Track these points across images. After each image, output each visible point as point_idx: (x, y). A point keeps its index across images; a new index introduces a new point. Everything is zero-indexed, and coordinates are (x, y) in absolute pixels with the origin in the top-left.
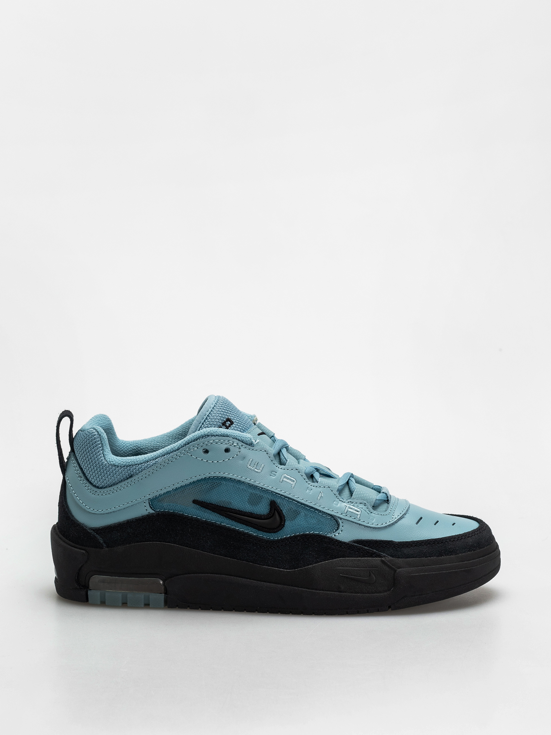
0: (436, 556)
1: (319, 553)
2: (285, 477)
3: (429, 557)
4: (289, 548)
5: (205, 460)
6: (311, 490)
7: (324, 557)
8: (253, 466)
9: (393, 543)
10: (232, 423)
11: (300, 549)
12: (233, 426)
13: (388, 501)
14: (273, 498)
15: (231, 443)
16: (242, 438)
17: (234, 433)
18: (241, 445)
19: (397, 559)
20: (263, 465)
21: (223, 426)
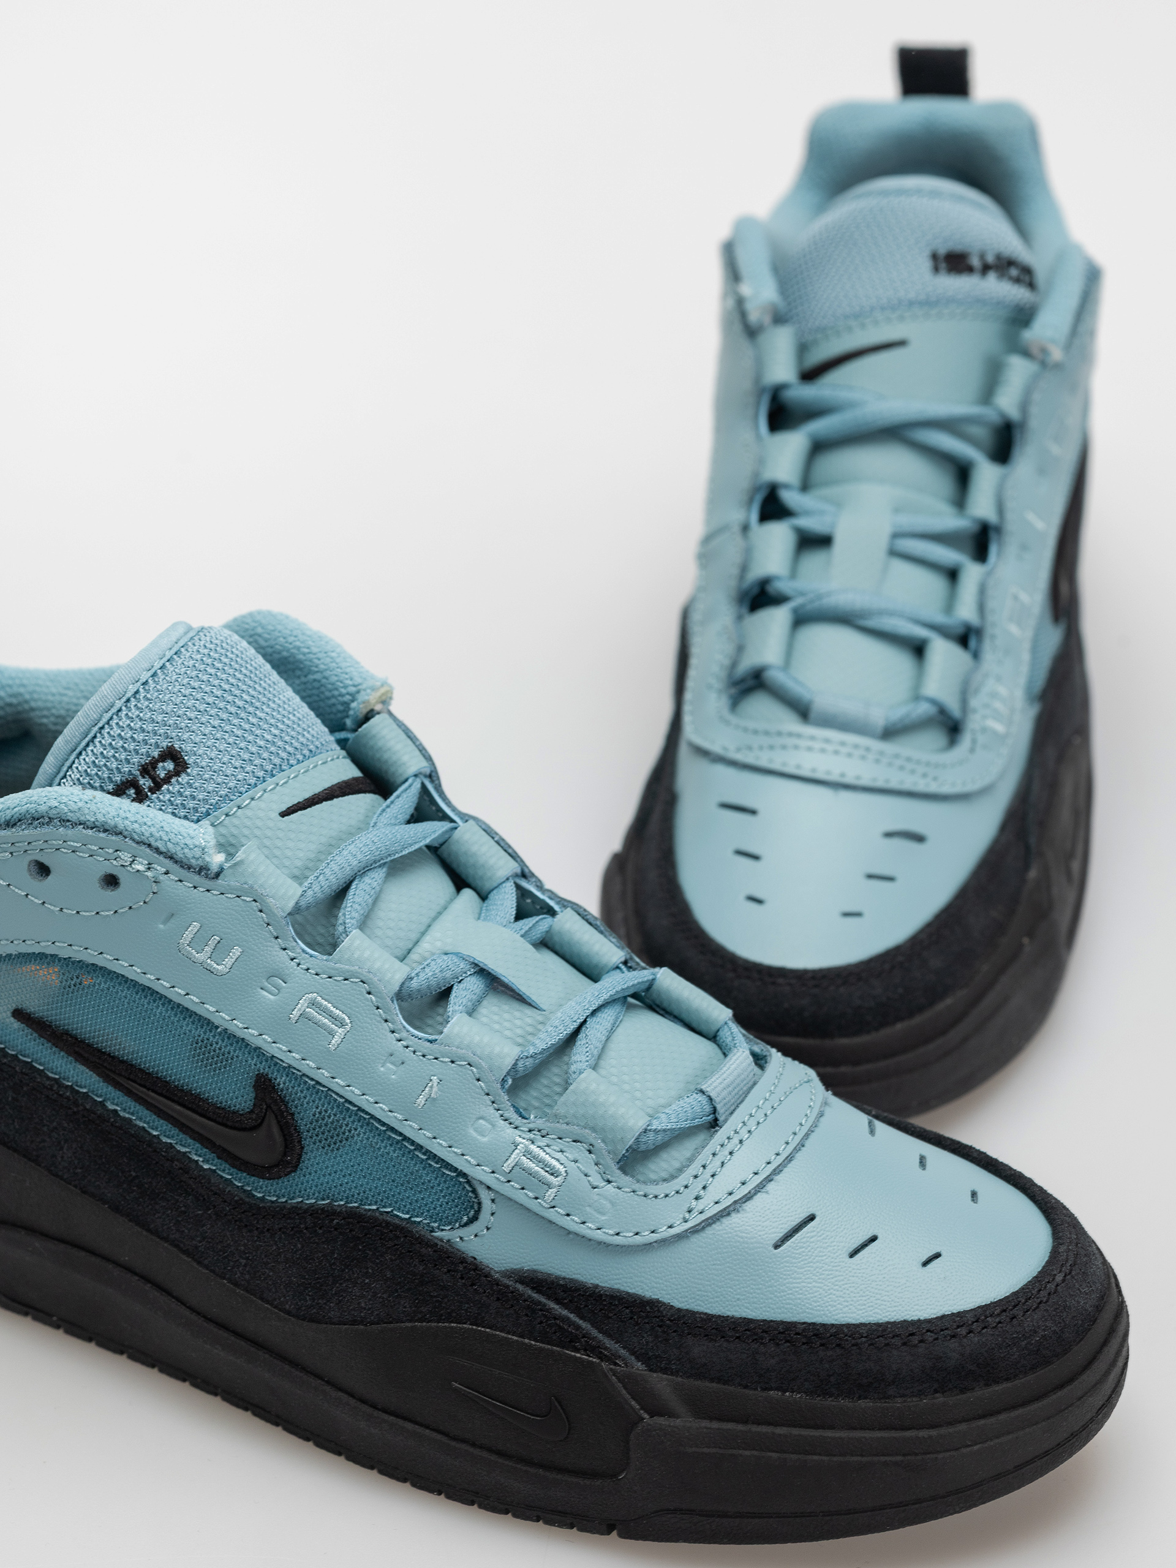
0: (805, 1393)
1: (397, 1291)
2: (313, 1004)
3: (777, 1389)
4: (303, 1247)
5: (36, 901)
6: (403, 1063)
7: (410, 1307)
8: (199, 948)
9: (659, 1311)
10: (181, 766)
11: (335, 1258)
12: (184, 778)
13: (714, 1124)
14: (263, 1068)
15: (126, 857)
16: (173, 835)
17: (145, 820)
18: (164, 870)
19: (655, 1375)
20: (237, 951)
21: (144, 777)
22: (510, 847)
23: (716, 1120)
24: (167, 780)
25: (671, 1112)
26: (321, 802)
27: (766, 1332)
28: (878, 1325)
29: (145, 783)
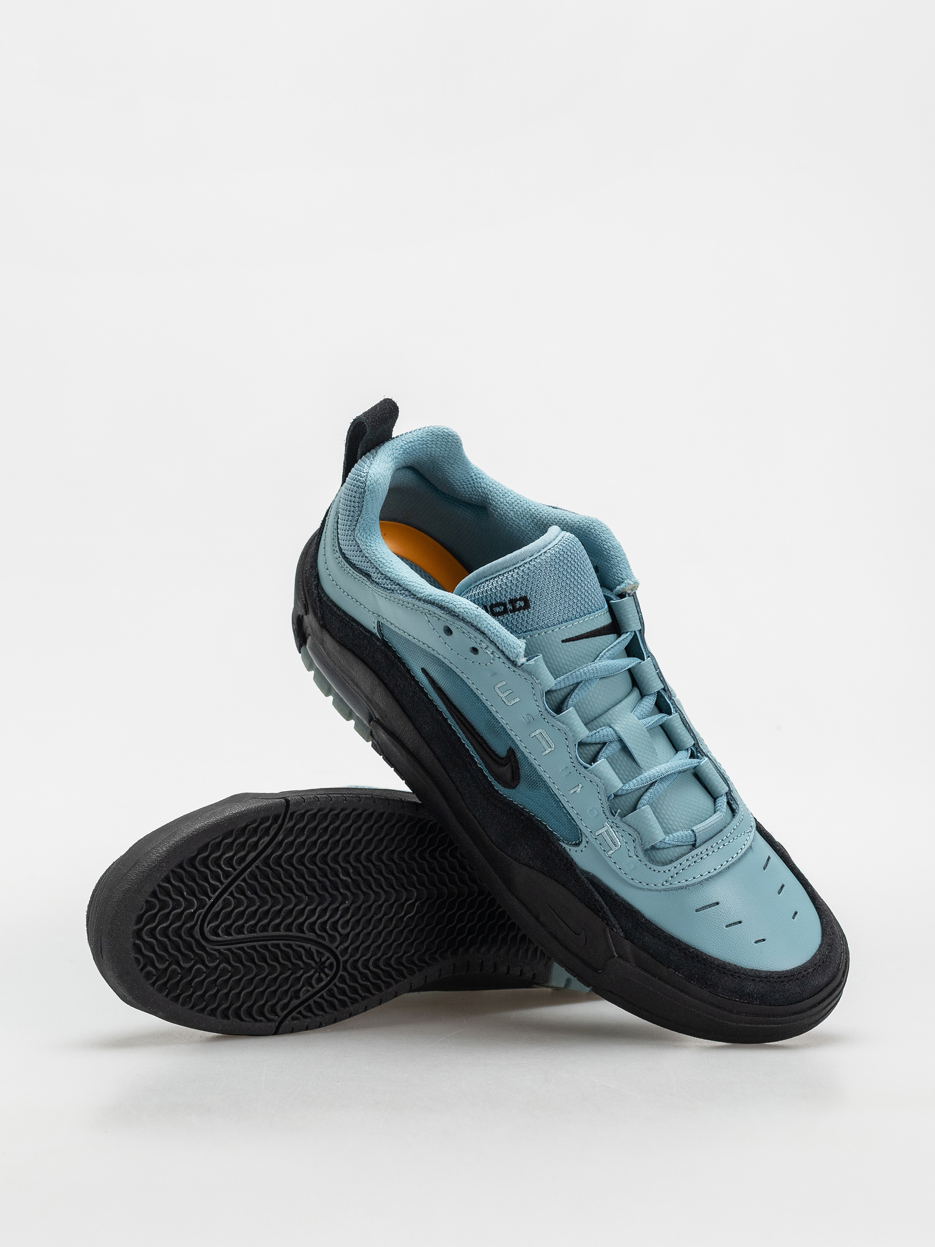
0: (684, 976)
1: (537, 857)
2: (542, 733)
3: (673, 969)
4: (506, 820)
5: (443, 641)
6: (570, 773)
8: (502, 692)
10: (527, 606)
11: (517, 831)
12: (526, 612)
13: (694, 846)
14: (513, 747)
15: (484, 646)
16: (507, 645)
17: (497, 633)
18: (498, 656)
19: (626, 941)
20: (518, 700)
21: (509, 604)
22: (662, 676)
23: (695, 844)
24: (519, 610)
25: (676, 836)
26: (583, 639)
27: (677, 946)
28: (724, 963)
29: (509, 607)
